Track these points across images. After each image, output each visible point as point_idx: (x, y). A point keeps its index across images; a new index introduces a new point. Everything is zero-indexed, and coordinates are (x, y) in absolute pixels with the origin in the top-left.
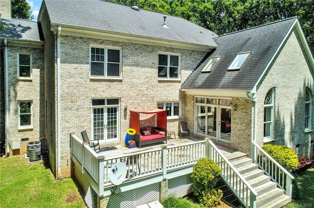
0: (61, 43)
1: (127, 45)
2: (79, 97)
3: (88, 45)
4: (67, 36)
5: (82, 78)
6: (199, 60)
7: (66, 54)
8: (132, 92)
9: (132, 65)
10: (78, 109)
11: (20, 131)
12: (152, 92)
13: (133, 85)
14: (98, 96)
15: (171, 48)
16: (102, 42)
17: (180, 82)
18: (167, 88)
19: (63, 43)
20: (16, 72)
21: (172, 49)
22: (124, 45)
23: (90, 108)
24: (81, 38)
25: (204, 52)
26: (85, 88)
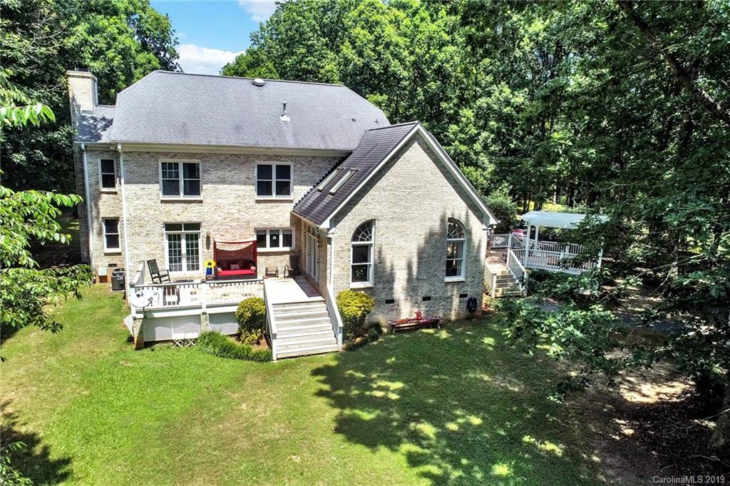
0: (124, 161)
1: (207, 157)
2: (148, 222)
3: (157, 160)
4: (131, 152)
5: (151, 199)
6: (326, 169)
7: (131, 173)
8: (217, 215)
9: (215, 183)
10: (147, 235)
11: (106, 254)
12: (246, 216)
13: (218, 207)
14: (171, 220)
15: (275, 156)
16: (174, 156)
17: (291, 201)
18: (270, 211)
19: (127, 161)
20: (98, 182)
21: (277, 157)
22: (203, 156)
23: (163, 234)
24: (148, 153)
25: (335, 158)
26: (155, 211)
